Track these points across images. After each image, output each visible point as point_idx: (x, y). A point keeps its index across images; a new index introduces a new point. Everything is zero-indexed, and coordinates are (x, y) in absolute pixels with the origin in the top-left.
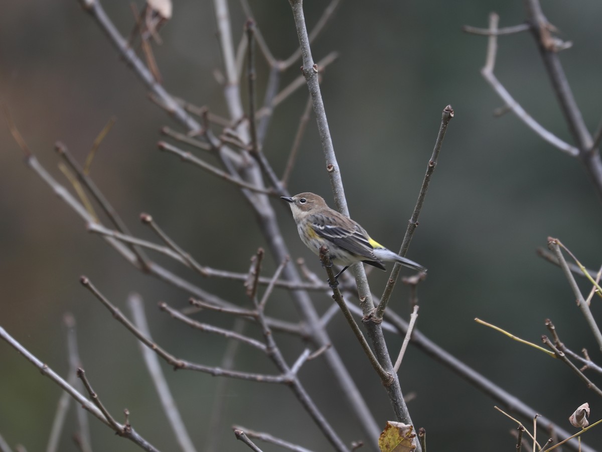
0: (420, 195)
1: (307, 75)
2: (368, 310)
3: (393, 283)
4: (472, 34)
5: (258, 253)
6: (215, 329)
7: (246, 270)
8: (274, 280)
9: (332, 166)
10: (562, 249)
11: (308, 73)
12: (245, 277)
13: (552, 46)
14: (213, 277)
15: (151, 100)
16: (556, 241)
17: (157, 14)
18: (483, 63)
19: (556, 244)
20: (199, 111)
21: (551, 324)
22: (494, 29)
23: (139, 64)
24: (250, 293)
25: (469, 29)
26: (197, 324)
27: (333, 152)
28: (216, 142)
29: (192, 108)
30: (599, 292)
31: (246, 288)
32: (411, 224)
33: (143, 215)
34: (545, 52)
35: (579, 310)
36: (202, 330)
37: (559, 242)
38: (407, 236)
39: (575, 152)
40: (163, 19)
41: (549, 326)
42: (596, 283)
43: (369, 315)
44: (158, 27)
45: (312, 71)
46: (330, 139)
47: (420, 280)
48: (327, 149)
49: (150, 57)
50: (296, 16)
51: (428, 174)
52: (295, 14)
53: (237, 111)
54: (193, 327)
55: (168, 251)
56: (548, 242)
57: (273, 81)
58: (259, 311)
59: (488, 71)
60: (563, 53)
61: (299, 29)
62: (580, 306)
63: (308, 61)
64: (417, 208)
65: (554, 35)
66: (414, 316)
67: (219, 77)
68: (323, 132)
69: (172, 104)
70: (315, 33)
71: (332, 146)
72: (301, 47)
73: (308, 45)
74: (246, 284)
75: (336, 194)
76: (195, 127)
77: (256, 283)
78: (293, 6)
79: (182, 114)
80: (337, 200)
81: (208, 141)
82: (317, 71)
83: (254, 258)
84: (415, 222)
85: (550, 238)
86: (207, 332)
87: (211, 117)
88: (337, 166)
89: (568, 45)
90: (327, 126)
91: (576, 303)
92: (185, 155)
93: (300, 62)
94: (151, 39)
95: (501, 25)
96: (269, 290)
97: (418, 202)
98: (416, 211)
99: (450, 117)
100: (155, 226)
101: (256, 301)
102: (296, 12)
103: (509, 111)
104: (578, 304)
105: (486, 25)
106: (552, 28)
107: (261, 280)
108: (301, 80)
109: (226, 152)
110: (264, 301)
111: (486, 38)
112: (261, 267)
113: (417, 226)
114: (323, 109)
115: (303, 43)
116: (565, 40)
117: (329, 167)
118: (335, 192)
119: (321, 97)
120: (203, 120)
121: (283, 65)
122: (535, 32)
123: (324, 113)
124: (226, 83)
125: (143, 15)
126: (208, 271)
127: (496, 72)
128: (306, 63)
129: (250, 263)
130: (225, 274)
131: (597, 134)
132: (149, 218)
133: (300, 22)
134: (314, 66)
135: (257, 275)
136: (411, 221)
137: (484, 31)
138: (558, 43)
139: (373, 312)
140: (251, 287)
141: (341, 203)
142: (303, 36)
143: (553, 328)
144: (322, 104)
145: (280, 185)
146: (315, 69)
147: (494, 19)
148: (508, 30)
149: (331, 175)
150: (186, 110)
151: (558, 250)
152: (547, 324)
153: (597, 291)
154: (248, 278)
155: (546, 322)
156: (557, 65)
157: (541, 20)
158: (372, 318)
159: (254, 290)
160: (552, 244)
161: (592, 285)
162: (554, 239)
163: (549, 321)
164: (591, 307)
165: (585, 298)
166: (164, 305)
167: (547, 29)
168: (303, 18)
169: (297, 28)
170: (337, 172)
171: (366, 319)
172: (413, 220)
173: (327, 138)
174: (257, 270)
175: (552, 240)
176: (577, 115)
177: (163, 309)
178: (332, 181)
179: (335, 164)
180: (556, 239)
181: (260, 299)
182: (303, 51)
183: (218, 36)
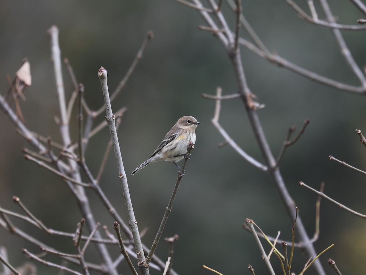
0: (173, 193)
1: (109, 121)
2: (141, 259)
3: (156, 244)
4: (207, 98)
5: (82, 221)
6: (55, 265)
7: (74, 232)
8: (90, 238)
9: (122, 175)
10: (254, 226)
11: (109, 120)
12: (73, 235)
13: (253, 107)
14: (54, 235)
15: (17, 132)
16: (251, 221)
17: (22, 83)
18: (213, 116)
19: (251, 222)
20: (45, 140)
21: (252, 268)
22: (219, 96)
23: (11, 112)
24: (76, 244)
25: (205, 95)
26: (44, 262)
27: (123, 167)
28: (55, 158)
29: (41, 138)
30: (276, 252)
31: (74, 242)
32: (167, 210)
33: (14, 197)
34: (249, 110)
35: (264, 261)
36: (47, 265)
37: (253, 222)
38: (165, 217)
39: (265, 168)
40: (26, 86)
41: (250, 269)
42: (274, 246)
43: (141, 262)
44: (23, 91)
45: (112, 119)
46: (121, 159)
47: (175, 240)
48: (119, 165)
49: (18, 108)
50: (103, 87)
51: (178, 181)
52: (103, 85)
53: (67, 140)
54: (42, 263)
55: (28, 219)
56: (247, 221)
57: (90, 123)
58: (81, 255)
59: (215, 121)
60: (259, 111)
61: (105, 94)
62: (264, 259)
63: (109, 113)
64: (171, 201)
65: (254, 100)
66: (168, 263)
67: (57, 120)
68: (117, 154)
69: (30, 135)
70: (114, 96)
71: (122, 163)
72: (105, 105)
73: (110, 104)
74: (74, 239)
75: (124, 191)
76: (43, 149)
77: (80, 239)
78: (101, 81)
79: (36, 142)
80: (125, 194)
81: (51, 157)
82: (115, 119)
83: (79, 224)
84: (170, 209)
85: (248, 219)
86: (50, 266)
87: (53, 143)
88: (125, 174)
89: (262, 106)
90: (119, 151)
91: (262, 257)
92: (40, 163)
93: (105, 113)
94: (19, 97)
95: (223, 94)
96: (87, 243)
97: (171, 197)
98: (170, 203)
99: (192, 148)
100: (21, 204)
101: (79, 249)
102: (103, 84)
103: (227, 144)
104: (263, 258)
105: (215, 93)
106: (253, 96)
107: (83, 237)
108: (105, 123)
109: (61, 164)
110: (84, 249)
111: (215, 101)
112: (83, 230)
113: (171, 211)
114: (118, 141)
115: (107, 103)
116: (261, 103)
117: (121, 176)
118: (124, 190)
119: (116, 134)
120: (48, 145)
121: (95, 114)
122: (244, 98)
123: (118, 144)
124: (61, 124)
125: (14, 83)
126: (51, 231)
127: (220, 121)
128: (108, 114)
129: (77, 227)
130: (61, 233)
131: (278, 159)
132: (18, 199)
133: (105, 90)
134: (113, 116)
135: (80, 235)
136: (167, 208)
137: (214, 97)
138: (257, 105)
139: (144, 261)
140: (77, 241)
141: (127, 197)
142: (107, 98)
143: (253, 270)
144: (117, 138)
145: (95, 182)
146: (113, 118)
147: (219, 91)
148: (228, 97)
149: (121, 180)
150: (38, 139)
151: (252, 226)
152: (249, 268)
153: (274, 251)
154: (75, 236)
155: (249, 267)
156: (256, 118)
157: (247, 91)
158: (143, 264)
159: (78, 243)
160: (249, 223)
161: (271, 247)
162: (250, 220)
163: (250, 266)
164: (270, 260)
165: (267, 255)
166: (25, 250)
167: (251, 97)
168: (107, 88)
169: (104, 94)
170: (125, 178)
171: (140, 265)
172: (169, 207)
173: (120, 158)
174: (81, 231)
175: (249, 221)
176: (267, 147)
177: (24, 253)
178: (122, 184)
179: (124, 173)
180: (251, 220)
181: (81, 249)
182: (107, 107)
183: (57, 96)
